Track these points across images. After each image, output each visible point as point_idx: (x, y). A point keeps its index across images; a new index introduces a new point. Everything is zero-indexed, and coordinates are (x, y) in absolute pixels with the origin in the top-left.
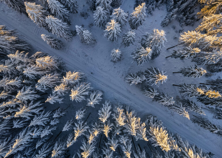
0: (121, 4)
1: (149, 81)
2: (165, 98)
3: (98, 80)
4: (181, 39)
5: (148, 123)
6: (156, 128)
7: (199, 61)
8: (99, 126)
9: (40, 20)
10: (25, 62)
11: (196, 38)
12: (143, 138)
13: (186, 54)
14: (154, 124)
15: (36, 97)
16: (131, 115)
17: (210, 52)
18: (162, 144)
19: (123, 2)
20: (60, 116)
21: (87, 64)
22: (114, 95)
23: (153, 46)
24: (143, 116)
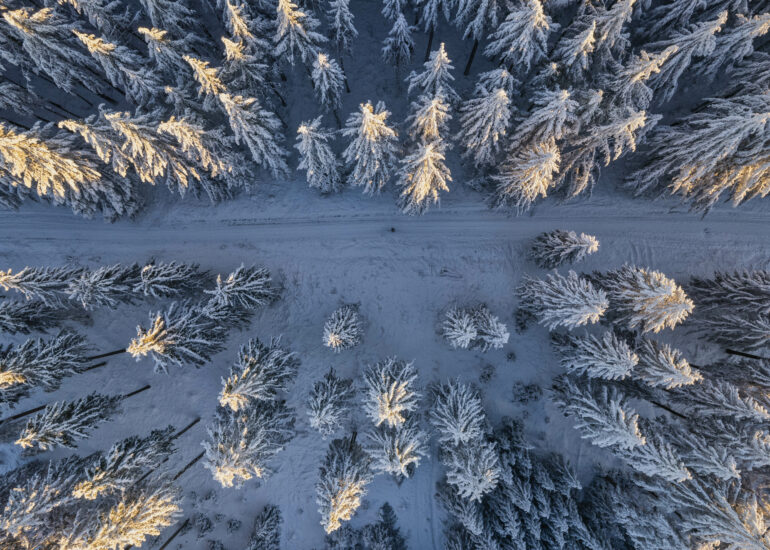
0: (438, 495)
1: (191, 311)
2: (106, 289)
3: (362, 221)
4: (166, 496)
5: (120, 187)
6: (79, 184)
7: (73, 464)
8: (244, 77)
9: (629, 285)
10: (594, 128)
11: (114, 527)
12: (84, 123)
13: (121, 459)
14: (97, 193)
15: (494, 43)
16: (180, 176)
17: (50, 510)
18: (14, 142)
19: (434, 506)
20: (391, 33)
21: (426, 250)
22: (284, 206)
23: (236, 423)
24: (156, 200)
